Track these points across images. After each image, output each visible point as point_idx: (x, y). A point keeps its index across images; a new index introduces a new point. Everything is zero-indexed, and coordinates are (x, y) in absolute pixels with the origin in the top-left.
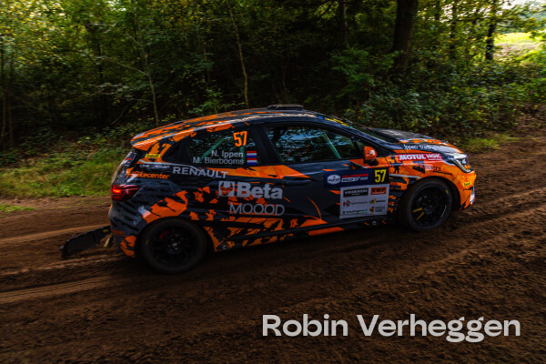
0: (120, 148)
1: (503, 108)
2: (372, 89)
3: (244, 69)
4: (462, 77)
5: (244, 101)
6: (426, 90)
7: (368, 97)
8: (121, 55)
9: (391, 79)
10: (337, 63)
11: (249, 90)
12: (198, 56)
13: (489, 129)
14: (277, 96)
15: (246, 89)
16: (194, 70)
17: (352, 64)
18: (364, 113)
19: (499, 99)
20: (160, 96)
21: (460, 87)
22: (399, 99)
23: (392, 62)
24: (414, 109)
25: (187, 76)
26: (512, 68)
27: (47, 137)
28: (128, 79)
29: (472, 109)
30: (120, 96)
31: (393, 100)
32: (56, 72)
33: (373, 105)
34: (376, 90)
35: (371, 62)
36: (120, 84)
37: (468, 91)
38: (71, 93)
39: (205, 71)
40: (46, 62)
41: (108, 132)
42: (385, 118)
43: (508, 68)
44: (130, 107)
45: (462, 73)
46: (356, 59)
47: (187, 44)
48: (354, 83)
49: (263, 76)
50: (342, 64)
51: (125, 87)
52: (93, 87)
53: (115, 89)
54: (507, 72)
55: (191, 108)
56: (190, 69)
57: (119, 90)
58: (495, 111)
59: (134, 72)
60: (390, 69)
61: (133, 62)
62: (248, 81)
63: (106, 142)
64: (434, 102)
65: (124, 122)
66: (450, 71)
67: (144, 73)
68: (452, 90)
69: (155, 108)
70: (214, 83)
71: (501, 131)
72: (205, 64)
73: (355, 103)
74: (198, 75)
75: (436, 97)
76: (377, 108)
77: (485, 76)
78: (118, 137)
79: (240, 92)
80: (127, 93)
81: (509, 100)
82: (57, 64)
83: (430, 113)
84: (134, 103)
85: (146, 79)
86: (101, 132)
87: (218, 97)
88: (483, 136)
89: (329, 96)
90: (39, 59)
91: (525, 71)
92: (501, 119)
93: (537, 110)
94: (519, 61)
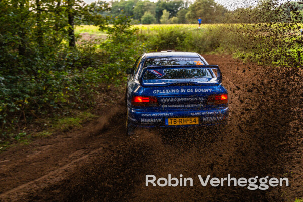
1: (83, 90)
13: (75, 108)
19: (79, 82)
26: (90, 55)
29: (57, 91)
43: (85, 54)
54: (86, 57)
58: (77, 92)
64: (21, 86)
66: (35, 56)
71: (84, 110)
77: (68, 61)
81: (88, 82)
88: (70, 115)
91: (99, 57)
92: (83, 99)
93: (110, 90)
94: (94, 49)
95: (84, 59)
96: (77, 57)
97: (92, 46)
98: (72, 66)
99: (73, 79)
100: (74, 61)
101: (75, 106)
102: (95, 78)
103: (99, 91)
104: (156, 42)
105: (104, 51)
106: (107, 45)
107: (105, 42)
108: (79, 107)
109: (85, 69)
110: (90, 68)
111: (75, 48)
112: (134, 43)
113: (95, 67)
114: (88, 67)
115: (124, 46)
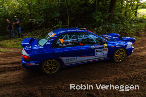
0: (34, 36)
2: (102, 23)
3: (68, 16)
4: (127, 21)
5: (68, 25)
6: (117, 24)
7: (101, 25)
8: (36, 11)
9: (108, 20)
10: (93, 16)
11: (70, 22)
12: (56, 12)
14: (77, 24)
15: (69, 22)
16: (55, 16)
17: (97, 16)
18: (100, 30)
20: (46, 23)
21: (127, 23)
22: (109, 26)
23: (108, 16)
24: (113, 29)
25: (53, 18)
27: (16, 33)
28: (37, 18)
30: (35, 22)
31: (108, 26)
32: (19, 16)
33: (102, 27)
34: (104, 23)
35: (103, 16)
36: (35, 19)
37: (128, 24)
38: (23, 21)
39: (58, 17)
40: (16, 13)
41: (32, 32)
42: (105, 31)
44: (38, 25)
45: (128, 19)
46: (98, 15)
47: (54, 9)
48: (98, 21)
49: (73, 19)
50: (94, 16)
51: (37, 20)
52: (28, 20)
53: (34, 20)
55: (54, 26)
56: (54, 16)
57: (35, 21)
59: (39, 16)
60: (108, 18)
61: (39, 14)
62: (69, 20)
63: (31, 34)
65: (36, 29)
67: (42, 17)
68: (124, 24)
69: (44, 26)
70: (60, 20)
72: (58, 15)
73: (97, 27)
74: (56, 18)
75: (120, 26)
76: (104, 28)
78: (34, 33)
79: (67, 22)
80: (37, 22)
82: (19, 13)
83: (118, 30)
84: (39, 24)
85: (42, 18)
86: (30, 31)
87: (61, 24)
89: (91, 24)
90: (14, 12)
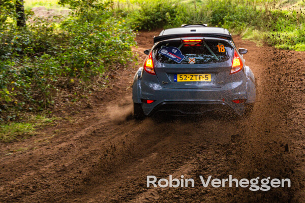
1: (36, 85)
13: (24, 110)
19: (31, 75)
26: (46, 37)
43: (39, 37)
54: (40, 40)
58: (28, 89)
71: (37, 112)
77: (15, 46)
81: (42, 74)
91: (57, 40)
92: (35, 98)
93: (73, 85)
94: (52, 29)
95: (37, 44)
96: (28, 41)
97: (49, 27)
98: (21, 53)
99: (21, 72)
100: (23, 46)
101: (25, 107)
102: (52, 69)
103: (58, 86)
104: (139, 20)
105: (66, 32)
106: (70, 25)
107: (67, 20)
108: (30, 109)
109: (39, 56)
110: (46, 55)
111: (25, 29)
112: (107, 21)
113: (52, 54)
114: (42, 54)
115: (92, 25)
